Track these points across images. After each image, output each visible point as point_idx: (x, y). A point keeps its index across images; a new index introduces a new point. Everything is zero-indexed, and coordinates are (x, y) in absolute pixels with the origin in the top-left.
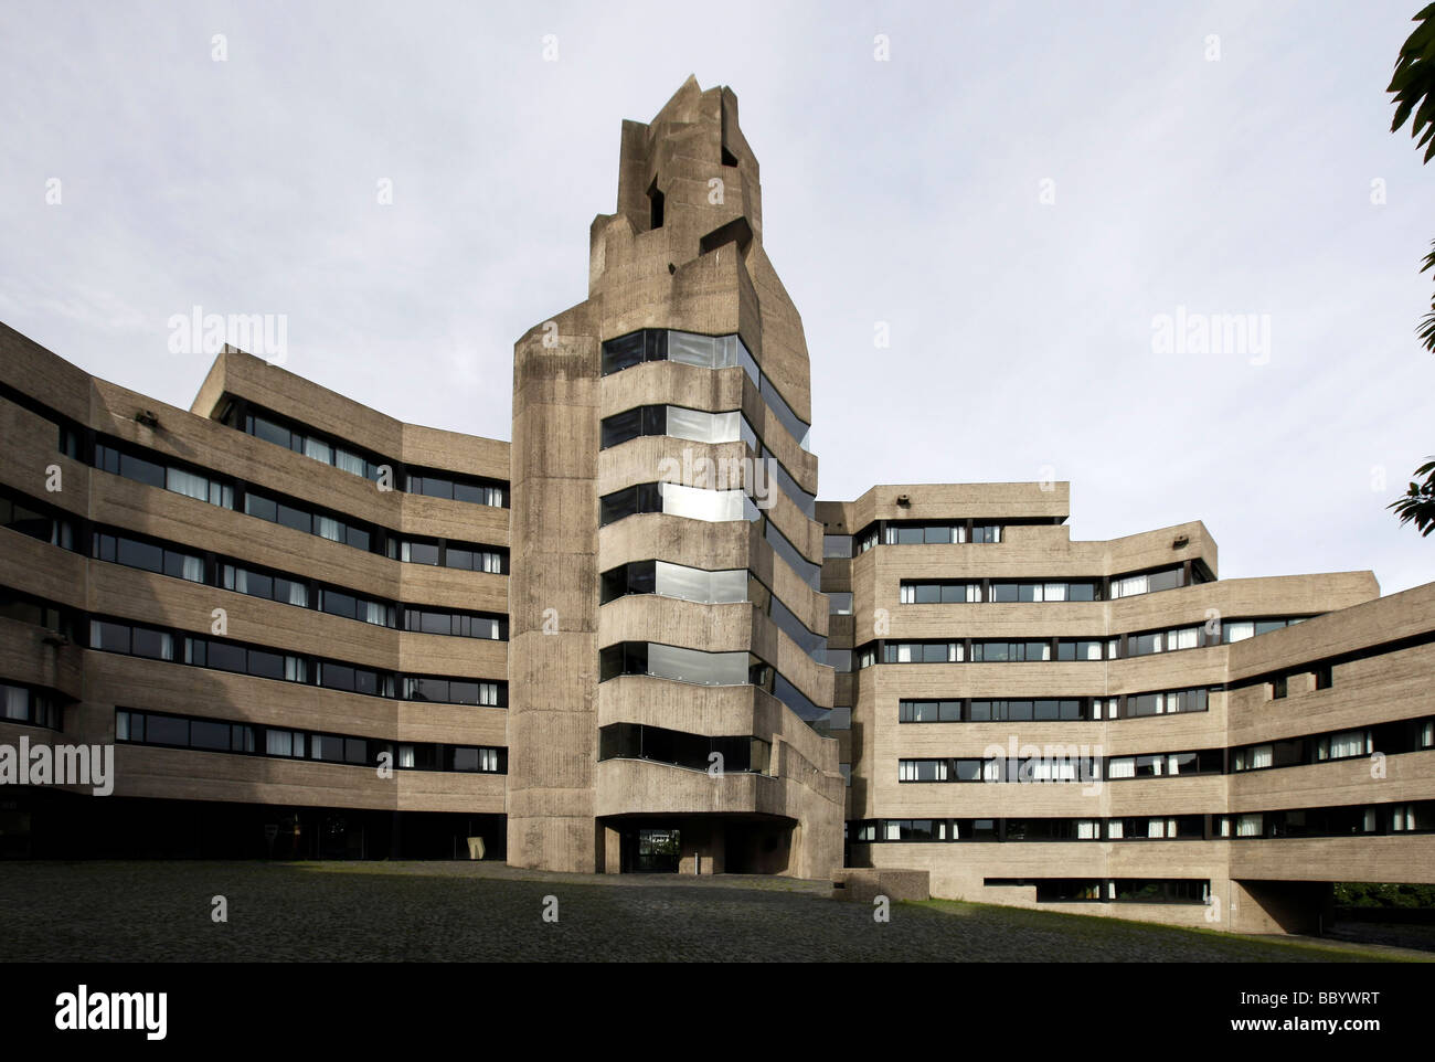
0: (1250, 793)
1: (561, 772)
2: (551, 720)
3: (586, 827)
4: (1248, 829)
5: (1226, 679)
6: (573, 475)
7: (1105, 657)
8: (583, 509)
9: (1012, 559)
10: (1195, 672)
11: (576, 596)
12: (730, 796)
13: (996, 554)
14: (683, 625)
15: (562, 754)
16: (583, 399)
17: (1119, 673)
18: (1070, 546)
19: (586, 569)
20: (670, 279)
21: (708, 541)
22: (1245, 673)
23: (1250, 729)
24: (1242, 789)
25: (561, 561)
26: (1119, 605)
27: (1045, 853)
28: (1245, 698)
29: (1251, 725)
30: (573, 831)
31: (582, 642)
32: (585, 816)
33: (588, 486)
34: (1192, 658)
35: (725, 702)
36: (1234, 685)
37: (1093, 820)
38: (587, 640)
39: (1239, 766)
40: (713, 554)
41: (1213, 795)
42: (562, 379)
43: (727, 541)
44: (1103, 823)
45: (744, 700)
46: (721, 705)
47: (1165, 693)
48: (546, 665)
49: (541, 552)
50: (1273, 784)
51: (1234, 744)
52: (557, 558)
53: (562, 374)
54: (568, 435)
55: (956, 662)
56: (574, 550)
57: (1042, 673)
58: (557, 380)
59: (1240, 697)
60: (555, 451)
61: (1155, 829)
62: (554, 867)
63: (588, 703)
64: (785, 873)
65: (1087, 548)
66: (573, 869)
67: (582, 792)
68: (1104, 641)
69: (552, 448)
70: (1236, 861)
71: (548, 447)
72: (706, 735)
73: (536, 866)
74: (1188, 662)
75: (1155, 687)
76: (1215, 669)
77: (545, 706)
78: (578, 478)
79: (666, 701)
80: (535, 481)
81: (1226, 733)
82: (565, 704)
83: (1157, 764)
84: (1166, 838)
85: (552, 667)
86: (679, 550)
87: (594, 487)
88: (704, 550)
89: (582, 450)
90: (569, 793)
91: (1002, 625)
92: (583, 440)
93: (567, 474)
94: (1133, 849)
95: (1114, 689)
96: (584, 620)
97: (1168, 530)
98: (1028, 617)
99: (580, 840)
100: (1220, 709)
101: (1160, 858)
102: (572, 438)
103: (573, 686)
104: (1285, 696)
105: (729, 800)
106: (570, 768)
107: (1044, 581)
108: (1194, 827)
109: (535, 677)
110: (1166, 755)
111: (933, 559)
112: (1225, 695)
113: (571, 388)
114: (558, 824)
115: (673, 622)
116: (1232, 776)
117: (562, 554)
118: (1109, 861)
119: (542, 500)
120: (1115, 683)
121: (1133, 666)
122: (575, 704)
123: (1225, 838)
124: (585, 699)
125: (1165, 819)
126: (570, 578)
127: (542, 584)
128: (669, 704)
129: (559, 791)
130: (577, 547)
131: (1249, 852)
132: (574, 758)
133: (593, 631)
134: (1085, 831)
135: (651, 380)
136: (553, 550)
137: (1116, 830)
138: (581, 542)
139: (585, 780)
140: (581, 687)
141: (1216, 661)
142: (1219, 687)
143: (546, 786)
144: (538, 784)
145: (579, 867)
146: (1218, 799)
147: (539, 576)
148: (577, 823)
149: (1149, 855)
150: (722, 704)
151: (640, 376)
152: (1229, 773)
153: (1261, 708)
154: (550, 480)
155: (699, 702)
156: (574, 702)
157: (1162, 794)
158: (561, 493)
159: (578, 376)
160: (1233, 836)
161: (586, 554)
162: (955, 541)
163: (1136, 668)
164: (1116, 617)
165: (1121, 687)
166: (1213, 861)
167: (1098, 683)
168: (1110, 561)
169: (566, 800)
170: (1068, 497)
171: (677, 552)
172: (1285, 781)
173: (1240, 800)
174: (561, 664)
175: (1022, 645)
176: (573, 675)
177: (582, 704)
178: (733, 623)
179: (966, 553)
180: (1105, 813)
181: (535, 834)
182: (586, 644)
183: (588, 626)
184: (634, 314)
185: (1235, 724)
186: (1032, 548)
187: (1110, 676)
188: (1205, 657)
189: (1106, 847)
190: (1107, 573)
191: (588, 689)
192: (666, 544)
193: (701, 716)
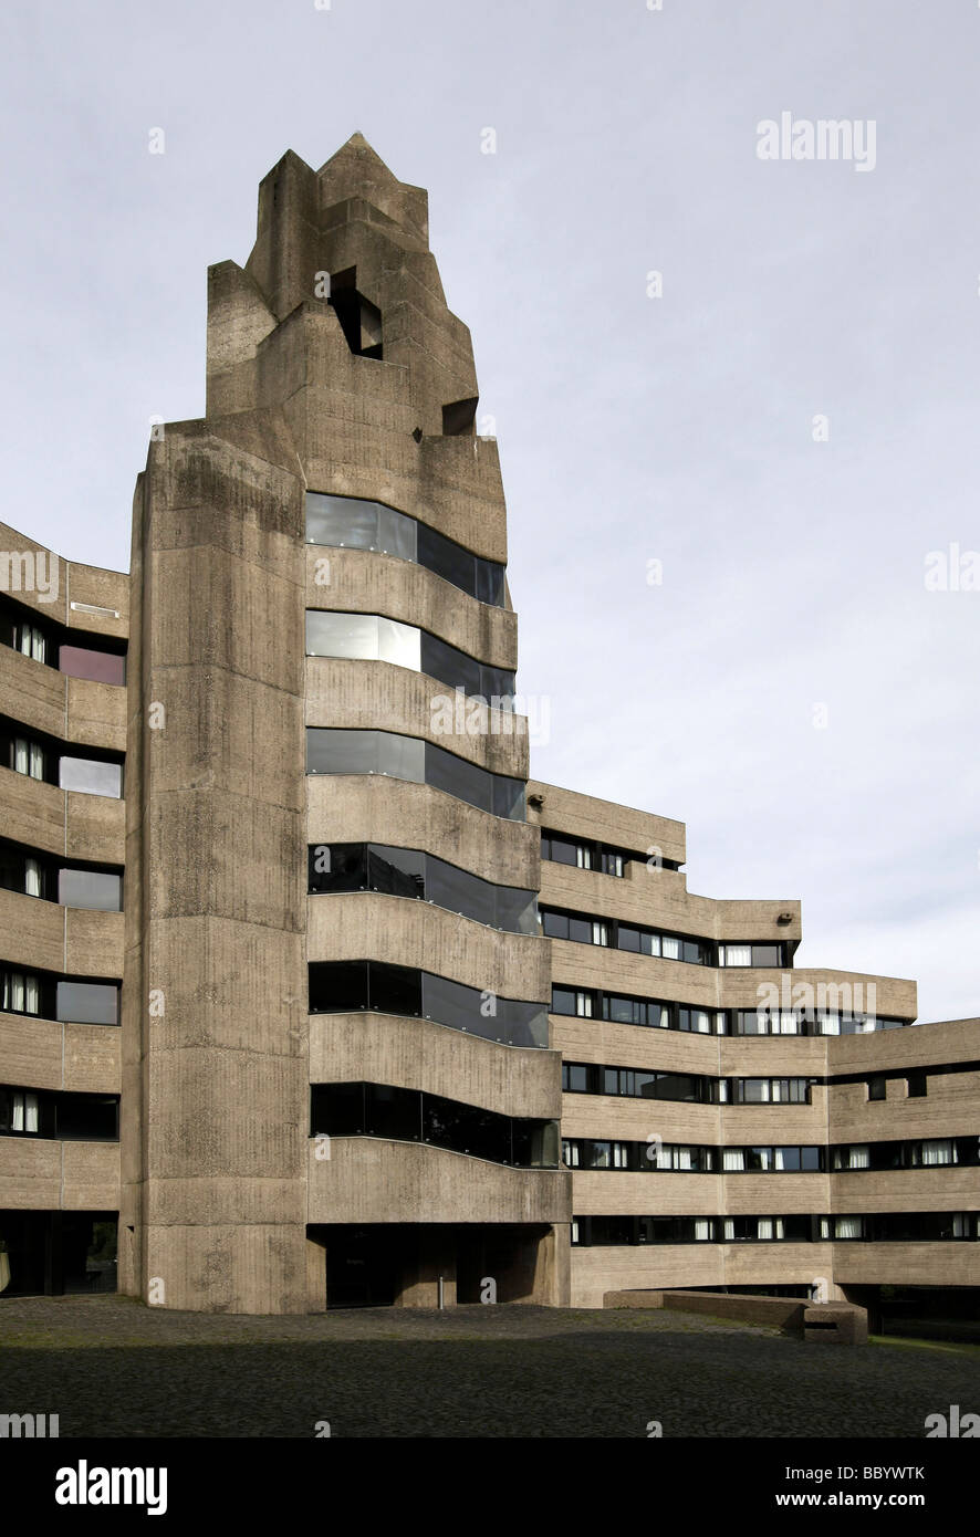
0: (853, 1194)
1: (259, 1150)
2: (243, 1066)
3: (294, 1241)
4: (846, 1230)
5: (825, 1073)
6: (272, 681)
7: (712, 1032)
8: (285, 738)
9: (638, 902)
10: (801, 1061)
11: (275, 871)
12: (544, 1201)
13: (624, 892)
14: (470, 955)
15: (260, 1121)
16: (282, 566)
17: (732, 1052)
18: (687, 899)
19: (289, 832)
20: (415, 448)
21: (493, 842)
22: (845, 1070)
23: (852, 1127)
24: (846, 1190)
25: (255, 811)
26: (729, 975)
27: (675, 1258)
28: (845, 1095)
29: (853, 1124)
30: (276, 1247)
31: (285, 947)
32: (292, 1222)
33: (290, 704)
34: (797, 1046)
35: (529, 1071)
36: (834, 1080)
37: (708, 1218)
38: (291, 943)
39: (838, 1165)
40: (499, 861)
41: (816, 1193)
42: (252, 523)
43: (516, 849)
44: (717, 1222)
45: (552, 1071)
46: (524, 1074)
47: (771, 1079)
48: (235, 976)
49: (226, 790)
50: (876, 1187)
51: (835, 1142)
52: (250, 805)
53: (253, 515)
54: (264, 616)
55: (584, 1017)
56: (273, 800)
57: (668, 1043)
58: (246, 522)
59: (840, 1094)
60: (245, 634)
61: (765, 1230)
62: (250, 1306)
63: (295, 1042)
64: (528, 1300)
65: (701, 904)
66: (277, 1310)
67: (289, 1183)
68: (712, 1012)
69: (241, 629)
70: (840, 1265)
71: (236, 624)
72: (508, 1114)
73: (224, 1308)
74: (794, 1050)
75: (766, 1073)
76: (817, 1061)
77: (235, 1043)
78: (278, 688)
79: (455, 1063)
80: (217, 672)
81: (827, 1130)
82: (263, 1041)
83: (764, 1157)
84: (774, 1239)
85: (242, 980)
86: (457, 847)
87: (299, 707)
88: (488, 853)
89: (283, 645)
90: (270, 1185)
91: (633, 980)
92: (283, 630)
93: (263, 675)
94: (747, 1252)
95: (728, 1069)
96: (287, 912)
97: (772, 903)
98: (653, 973)
99: (286, 1262)
100: (822, 1104)
101: (775, 1263)
102: (268, 623)
103: (274, 1014)
104: (884, 1098)
105: (542, 1207)
106: (272, 1145)
107: (663, 934)
108: (800, 1228)
109: (219, 994)
110: (773, 1148)
111: (565, 884)
112: (825, 1089)
113: (265, 543)
114: (255, 1235)
115: (458, 947)
116: (834, 1175)
117: (256, 801)
118: (728, 1265)
119: (228, 707)
120: (727, 1063)
121: (744, 1047)
122: (277, 1045)
123: (825, 1240)
124: (291, 1038)
125: (773, 1218)
126: (269, 844)
127: (228, 842)
128: (460, 1066)
129: (256, 1182)
130: (276, 796)
131: (854, 1255)
132: (278, 1129)
133: (300, 932)
134: (702, 1231)
135: (397, 583)
136: (244, 793)
137: (730, 1230)
138: (281, 790)
139: (292, 1167)
140: (284, 1017)
141: (818, 1053)
142: (820, 1081)
143: (237, 1174)
144: (225, 1170)
145: (285, 1305)
146: (821, 1198)
147: (225, 827)
148: (281, 1233)
149: (765, 1259)
150: (526, 1073)
151: (377, 568)
152: (831, 1172)
153: (862, 1107)
154: (239, 679)
155: (497, 1068)
156: (274, 1038)
157: (775, 1191)
158: (254, 703)
159: (275, 528)
160: (832, 1238)
161: (290, 810)
162: (580, 865)
163: (747, 1049)
164: (727, 988)
165: (734, 1069)
166: (819, 1265)
167: (713, 1061)
168: (720, 924)
169: (265, 1197)
170: (684, 840)
171: (453, 848)
172: (886, 1184)
173: (845, 1201)
174: (256, 976)
175: (643, 1006)
176: (274, 998)
177: (286, 1043)
178: (531, 963)
179: (596, 884)
180: (722, 1211)
181: (222, 1254)
182: (290, 951)
183: (293, 923)
184: (363, 473)
185: (836, 1121)
186: (655, 893)
187: (723, 1054)
188: (808, 1047)
189: (724, 1249)
190: (717, 936)
191: (294, 1021)
192: (440, 833)
193: (501, 1088)
